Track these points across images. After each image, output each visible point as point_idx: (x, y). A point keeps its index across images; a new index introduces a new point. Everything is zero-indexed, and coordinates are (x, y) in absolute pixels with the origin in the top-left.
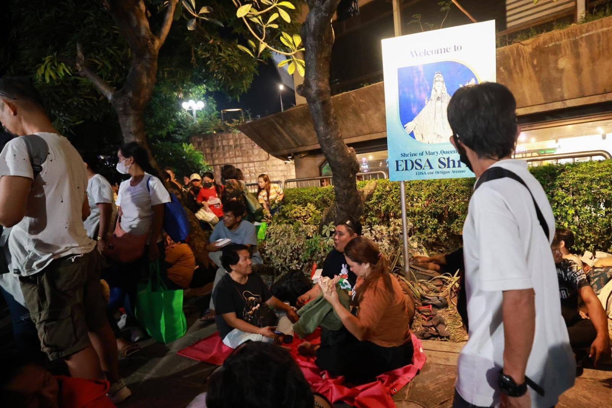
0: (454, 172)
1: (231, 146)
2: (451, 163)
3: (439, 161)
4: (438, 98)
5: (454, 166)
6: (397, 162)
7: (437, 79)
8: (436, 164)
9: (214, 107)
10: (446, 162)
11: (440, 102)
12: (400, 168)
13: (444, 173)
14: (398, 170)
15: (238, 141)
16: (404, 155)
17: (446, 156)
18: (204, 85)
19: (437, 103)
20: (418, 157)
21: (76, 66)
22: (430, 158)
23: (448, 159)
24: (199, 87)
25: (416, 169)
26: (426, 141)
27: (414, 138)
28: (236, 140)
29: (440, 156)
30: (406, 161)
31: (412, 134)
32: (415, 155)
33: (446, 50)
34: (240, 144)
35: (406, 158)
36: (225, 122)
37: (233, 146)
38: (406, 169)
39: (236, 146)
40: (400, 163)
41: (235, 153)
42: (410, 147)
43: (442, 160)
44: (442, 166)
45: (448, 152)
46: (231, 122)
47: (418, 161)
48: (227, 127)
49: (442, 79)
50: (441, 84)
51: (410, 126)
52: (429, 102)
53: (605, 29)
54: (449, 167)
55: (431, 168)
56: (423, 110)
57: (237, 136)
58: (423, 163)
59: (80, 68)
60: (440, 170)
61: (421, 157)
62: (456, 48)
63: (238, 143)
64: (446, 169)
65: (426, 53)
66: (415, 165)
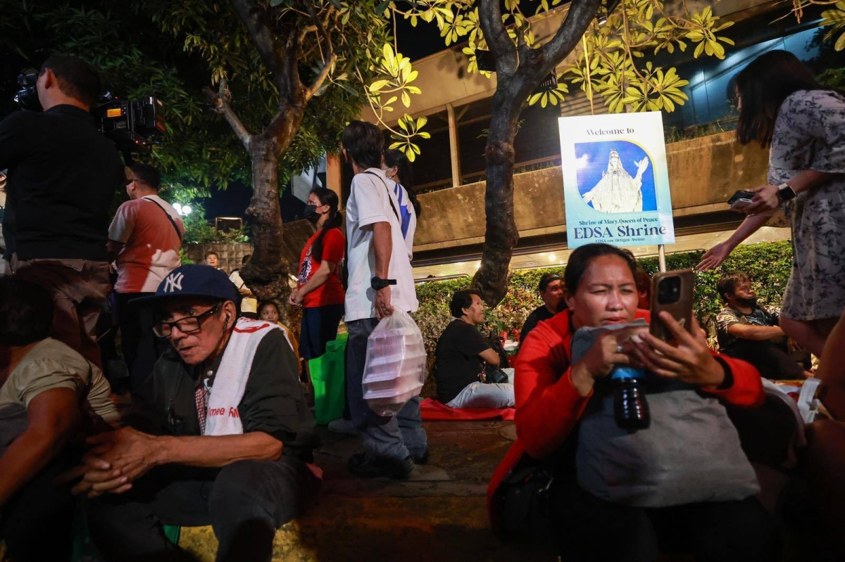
0: (633, 240)
1: (225, 260)
2: (630, 232)
3: (619, 229)
4: (615, 172)
5: (633, 235)
6: (576, 229)
7: (613, 155)
8: (615, 232)
9: (202, 215)
10: (625, 230)
11: (616, 175)
12: (579, 236)
13: (624, 241)
14: (576, 237)
15: (235, 254)
16: (582, 223)
17: (625, 225)
18: (195, 189)
19: (614, 177)
20: (597, 225)
21: (217, 101)
22: (610, 226)
23: (627, 227)
24: (189, 191)
25: (596, 236)
26: (604, 210)
27: (592, 206)
28: (231, 254)
29: (619, 225)
30: (585, 229)
31: (590, 204)
32: (594, 223)
33: (620, 132)
34: (236, 258)
35: (585, 226)
36: (220, 231)
37: (227, 260)
38: (586, 237)
39: (230, 260)
40: (578, 231)
41: (229, 268)
42: (588, 215)
43: (621, 228)
44: (622, 234)
45: (626, 221)
46: (227, 231)
47: (597, 229)
48: (222, 238)
49: (617, 156)
50: (616, 160)
51: (588, 195)
52: (606, 175)
53: (675, 152)
54: (628, 235)
55: (611, 236)
56: (601, 181)
57: (233, 248)
58: (603, 231)
59: (222, 103)
60: (619, 238)
61: (600, 226)
62: (629, 131)
63: (234, 256)
64: (626, 237)
65: (601, 133)
66: (594, 233)
